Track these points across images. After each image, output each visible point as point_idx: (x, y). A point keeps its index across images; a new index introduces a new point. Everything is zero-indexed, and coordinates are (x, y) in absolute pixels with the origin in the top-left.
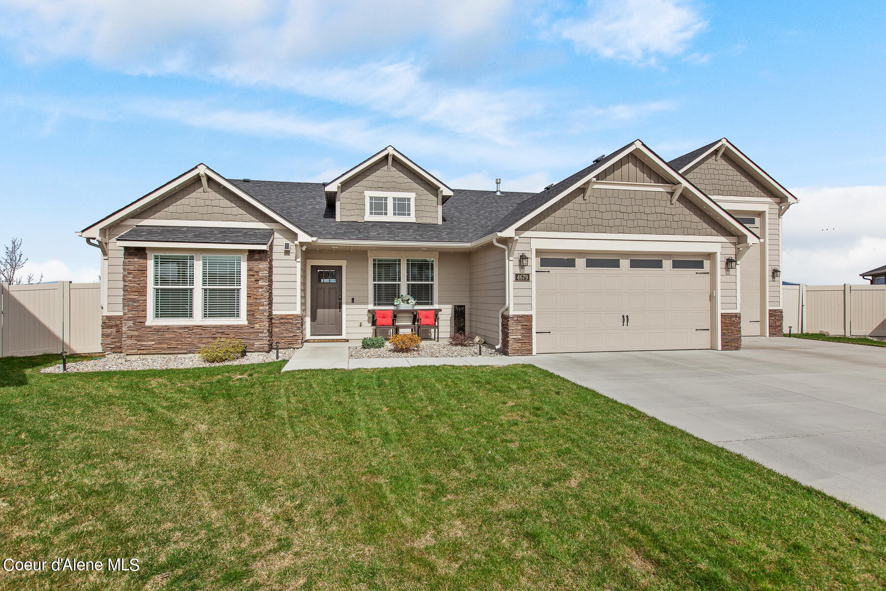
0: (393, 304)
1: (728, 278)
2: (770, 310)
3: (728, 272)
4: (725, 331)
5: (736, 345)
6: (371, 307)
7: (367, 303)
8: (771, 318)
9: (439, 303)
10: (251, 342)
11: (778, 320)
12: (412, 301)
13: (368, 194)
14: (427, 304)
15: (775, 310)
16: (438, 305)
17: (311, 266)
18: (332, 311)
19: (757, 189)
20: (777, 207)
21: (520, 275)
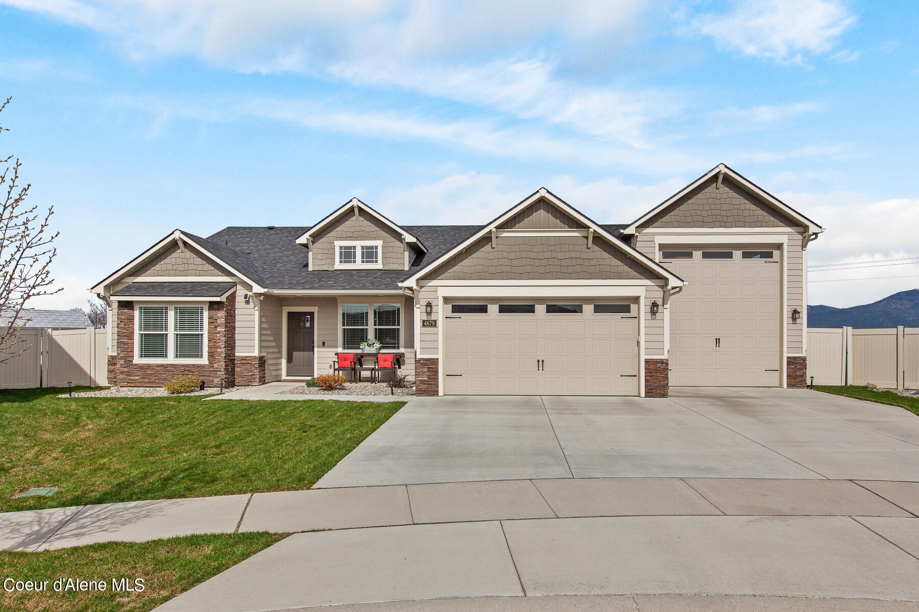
0: (359, 348)
1: (653, 323)
2: (788, 358)
3: (653, 317)
4: (649, 378)
5: (662, 392)
6: (340, 350)
7: (337, 347)
8: (790, 366)
9: (405, 347)
10: (211, 379)
11: (799, 369)
12: (378, 345)
13: (338, 244)
14: (394, 348)
15: (796, 357)
16: (404, 349)
17: (288, 312)
18: (306, 353)
19: (772, 219)
20: (801, 237)
21: (427, 321)
